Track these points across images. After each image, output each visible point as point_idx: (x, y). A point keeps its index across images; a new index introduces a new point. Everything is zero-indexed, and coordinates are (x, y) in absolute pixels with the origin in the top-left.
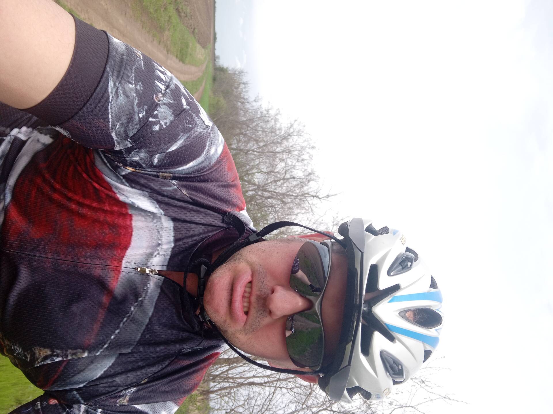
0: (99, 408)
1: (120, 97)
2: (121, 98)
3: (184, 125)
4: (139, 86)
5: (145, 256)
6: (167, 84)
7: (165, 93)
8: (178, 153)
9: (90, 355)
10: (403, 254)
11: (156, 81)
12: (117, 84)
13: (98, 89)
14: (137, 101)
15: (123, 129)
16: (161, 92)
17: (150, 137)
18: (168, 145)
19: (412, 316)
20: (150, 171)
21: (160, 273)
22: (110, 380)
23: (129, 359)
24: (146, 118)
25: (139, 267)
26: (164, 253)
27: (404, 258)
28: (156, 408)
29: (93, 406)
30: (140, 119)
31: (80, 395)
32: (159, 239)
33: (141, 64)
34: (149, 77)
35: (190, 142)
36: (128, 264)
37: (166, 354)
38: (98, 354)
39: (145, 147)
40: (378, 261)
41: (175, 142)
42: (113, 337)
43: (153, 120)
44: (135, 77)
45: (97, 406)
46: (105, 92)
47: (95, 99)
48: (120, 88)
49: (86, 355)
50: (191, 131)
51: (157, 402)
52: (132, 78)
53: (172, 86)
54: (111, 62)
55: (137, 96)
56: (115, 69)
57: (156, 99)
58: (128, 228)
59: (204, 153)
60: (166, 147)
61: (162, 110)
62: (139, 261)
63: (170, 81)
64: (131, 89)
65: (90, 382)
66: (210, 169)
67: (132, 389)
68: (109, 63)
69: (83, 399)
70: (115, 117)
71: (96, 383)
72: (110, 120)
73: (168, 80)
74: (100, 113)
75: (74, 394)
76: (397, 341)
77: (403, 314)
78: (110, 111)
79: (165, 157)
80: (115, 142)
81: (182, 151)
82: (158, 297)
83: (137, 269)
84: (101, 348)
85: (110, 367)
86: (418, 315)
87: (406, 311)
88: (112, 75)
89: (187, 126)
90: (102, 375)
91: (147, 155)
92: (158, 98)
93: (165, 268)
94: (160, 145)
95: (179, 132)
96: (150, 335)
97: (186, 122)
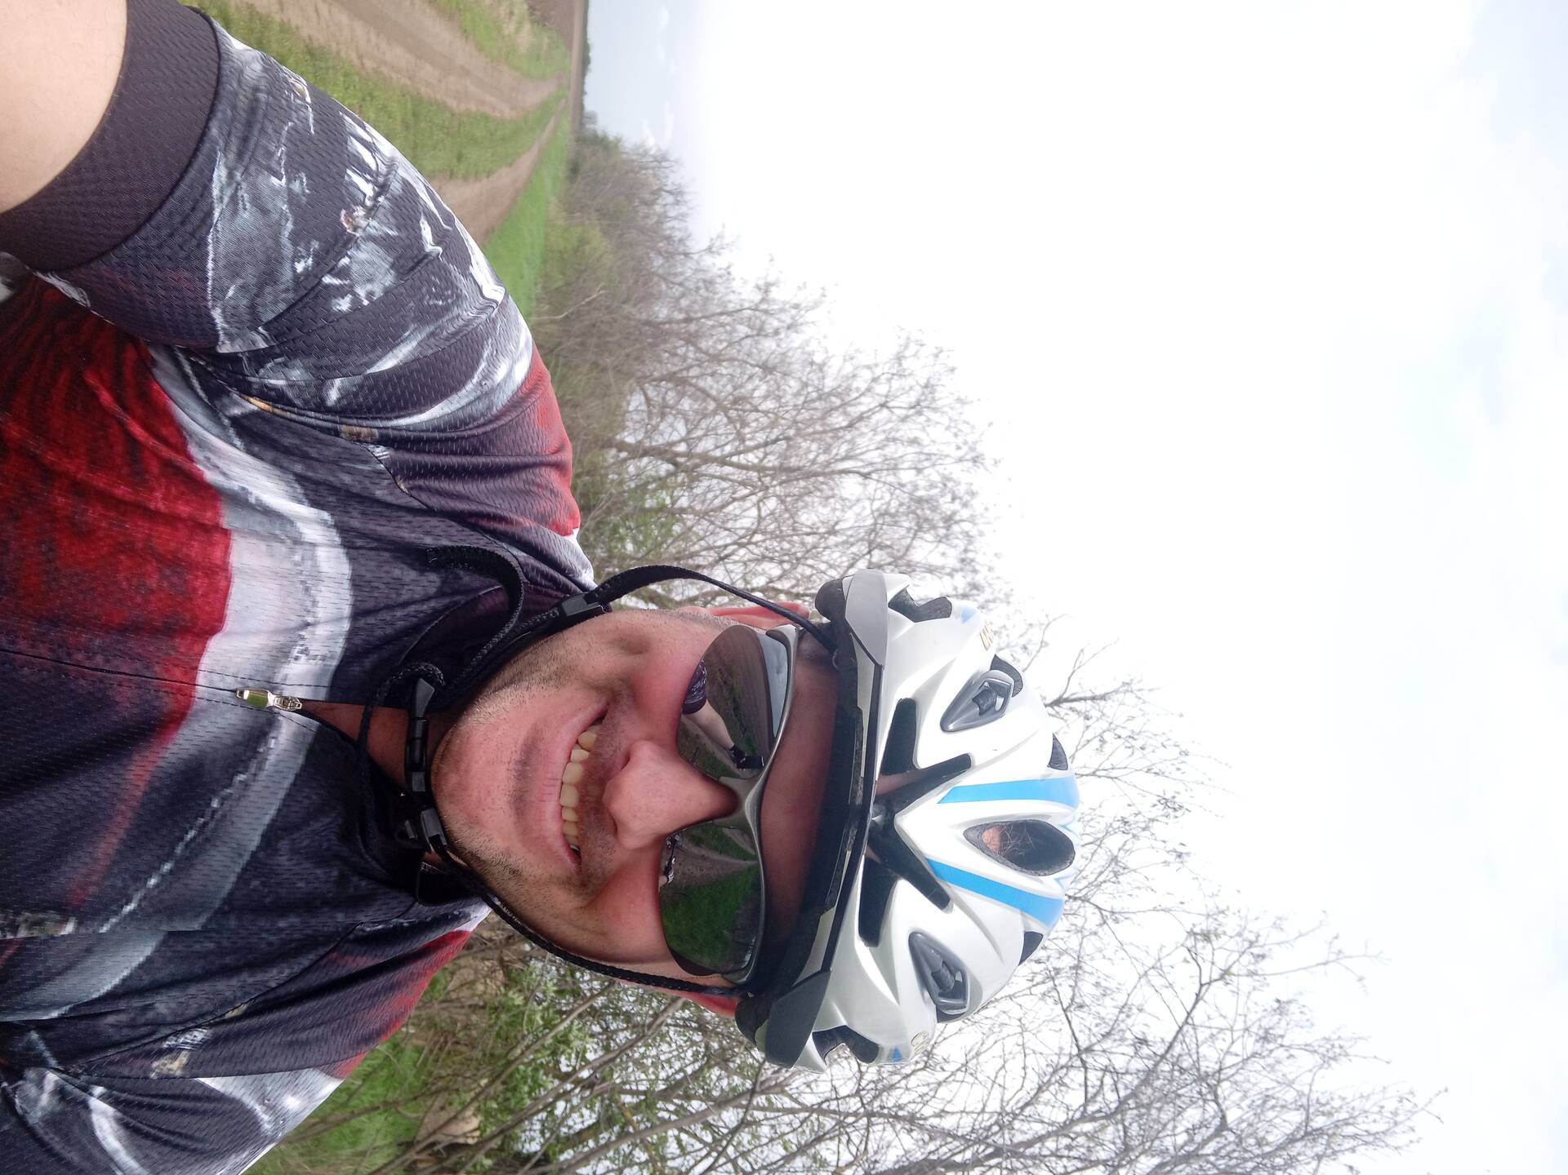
0: (98, 1084)
1: (241, 211)
2: (247, 215)
3: (421, 300)
4: (298, 182)
5: (265, 656)
6: (381, 179)
7: (374, 206)
8: (399, 378)
9: (83, 930)
10: (985, 675)
11: (349, 172)
12: (238, 176)
13: (183, 186)
14: (290, 226)
15: (245, 302)
16: (363, 204)
17: (323, 327)
18: (372, 356)
19: (997, 841)
20: (312, 418)
21: (307, 709)
22: (137, 1003)
23: (197, 947)
24: (314, 275)
25: (247, 688)
26: (324, 651)
27: (986, 684)
28: (269, 1089)
29: (83, 1078)
30: (296, 276)
31: (49, 1043)
32: (309, 611)
33: (307, 120)
34: (329, 157)
35: (436, 349)
36: (216, 678)
37: (308, 935)
38: (104, 929)
39: (307, 354)
40: (919, 692)
41: (393, 347)
42: (153, 882)
43: (337, 282)
44: (288, 155)
45: (94, 1078)
46: (202, 195)
47: (170, 215)
48: (244, 185)
49: (69, 928)
50: (441, 317)
51: (272, 1071)
52: (280, 158)
53: (396, 187)
54: (224, 110)
55: (291, 211)
56: (234, 130)
57: (348, 222)
58: (217, 573)
59: (475, 380)
60: (365, 359)
61: (362, 256)
62: (246, 670)
63: (389, 173)
64: (276, 192)
65: (79, 1006)
66: (490, 422)
67: (196, 1033)
68: (219, 115)
69: (55, 1055)
70: (225, 267)
71: (96, 1009)
72: (210, 274)
73: (383, 169)
74: (182, 254)
75: (30, 1042)
76: (955, 907)
77: (975, 834)
78: (210, 248)
79: (361, 387)
80: (221, 332)
81: (412, 373)
82: (297, 776)
83: (242, 693)
84: (116, 913)
85: (141, 966)
86: (1013, 838)
87: (984, 827)
88: (225, 151)
89: (431, 303)
90: (116, 987)
91: (308, 376)
92: (354, 219)
93: (322, 695)
94: (348, 353)
95: (408, 319)
96: (263, 879)
97: (429, 292)
